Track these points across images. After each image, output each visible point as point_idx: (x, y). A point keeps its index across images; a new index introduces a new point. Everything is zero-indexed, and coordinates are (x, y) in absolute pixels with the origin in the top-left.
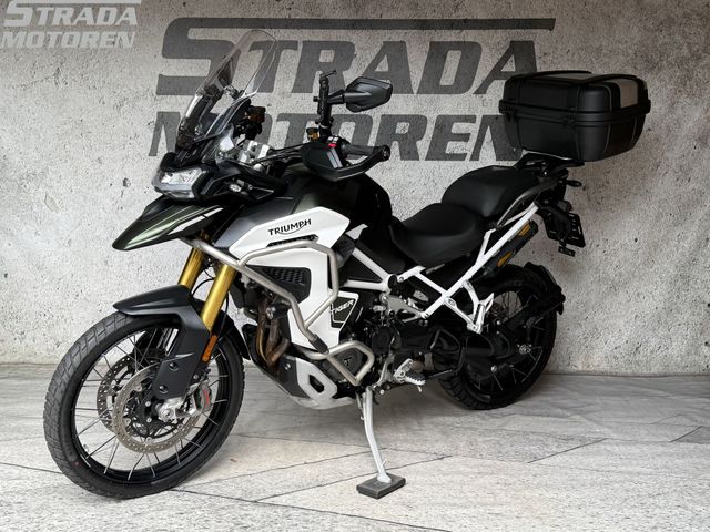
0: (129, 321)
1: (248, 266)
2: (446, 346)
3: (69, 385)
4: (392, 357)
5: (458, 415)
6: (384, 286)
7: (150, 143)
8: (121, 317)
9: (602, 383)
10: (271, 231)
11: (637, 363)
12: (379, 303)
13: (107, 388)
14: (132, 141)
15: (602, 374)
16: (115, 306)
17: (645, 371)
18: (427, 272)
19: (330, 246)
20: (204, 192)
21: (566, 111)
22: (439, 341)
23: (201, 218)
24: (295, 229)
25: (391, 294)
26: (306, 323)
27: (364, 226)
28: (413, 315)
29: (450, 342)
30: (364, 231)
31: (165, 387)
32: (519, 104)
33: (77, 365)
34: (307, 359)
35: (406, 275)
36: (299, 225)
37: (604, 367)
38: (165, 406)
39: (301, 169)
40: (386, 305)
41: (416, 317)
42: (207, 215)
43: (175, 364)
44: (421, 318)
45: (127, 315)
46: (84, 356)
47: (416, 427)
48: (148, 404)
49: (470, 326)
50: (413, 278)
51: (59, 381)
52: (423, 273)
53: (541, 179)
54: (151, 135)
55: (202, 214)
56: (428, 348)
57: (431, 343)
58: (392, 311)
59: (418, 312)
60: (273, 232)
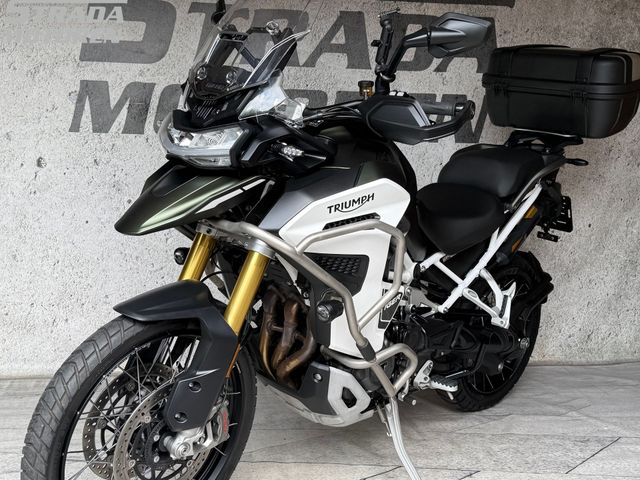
0: (138, 329)
1: (307, 254)
2: (464, 344)
3: (61, 421)
6: (408, 277)
7: (71, 117)
8: (127, 324)
9: (565, 374)
10: (330, 208)
11: (589, 351)
13: (96, 420)
14: (49, 114)
15: (558, 364)
16: (118, 309)
17: (598, 359)
18: (444, 260)
19: (395, 226)
20: (247, 157)
21: (576, 82)
22: (459, 340)
23: (239, 191)
24: (356, 205)
25: (413, 284)
26: (360, 324)
28: (429, 309)
31: (182, 414)
32: (512, 77)
33: (73, 394)
34: (345, 368)
35: (427, 263)
36: (361, 201)
37: (559, 356)
38: (180, 439)
39: (337, 134)
40: (408, 299)
41: (433, 312)
42: (246, 188)
43: (195, 383)
44: (439, 313)
45: (135, 321)
46: (82, 380)
48: (156, 438)
49: (496, 321)
50: (433, 267)
51: (47, 417)
53: (544, 157)
54: (73, 108)
55: (241, 187)
56: (450, 347)
57: (453, 341)
58: (414, 306)
59: (435, 306)
60: (333, 209)
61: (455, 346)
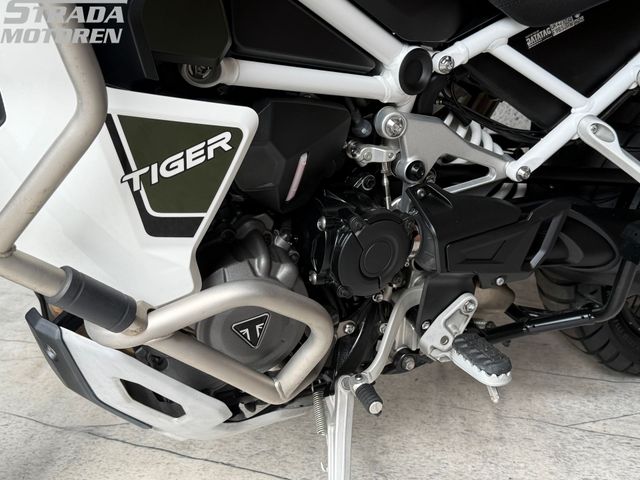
2: (576, 254)
4: (416, 293)
5: (590, 392)
6: (386, 85)
12: (376, 139)
18: (531, 42)
22: (558, 243)
29: (590, 244)
35: (461, 52)
41: (491, 178)
44: (508, 180)
47: (488, 427)
50: (485, 61)
52: (516, 42)
57: (533, 252)
58: (416, 164)
59: (500, 164)
61: (545, 262)
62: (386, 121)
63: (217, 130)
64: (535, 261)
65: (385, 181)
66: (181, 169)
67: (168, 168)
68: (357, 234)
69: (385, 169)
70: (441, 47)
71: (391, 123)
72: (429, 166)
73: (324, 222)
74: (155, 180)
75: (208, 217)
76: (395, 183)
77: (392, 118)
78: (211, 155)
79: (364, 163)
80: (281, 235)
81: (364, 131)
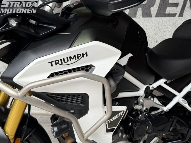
2: (179, 127)
6: (141, 93)
10: (51, 63)
12: (137, 104)
18: (168, 82)
24: (73, 60)
25: (145, 97)
26: (86, 136)
27: (130, 55)
30: (130, 58)
35: (155, 85)
36: (78, 57)
40: (142, 105)
41: (160, 110)
44: (164, 111)
50: (160, 87)
52: (166, 83)
56: (169, 131)
57: (171, 127)
58: (146, 109)
59: (162, 107)
60: (54, 63)
61: (173, 129)
62: (141, 100)
63: (120, 111)
64: (171, 129)
65: (139, 112)
66: (114, 119)
67: (112, 120)
68: (138, 127)
69: (139, 110)
70: (151, 85)
71: (142, 101)
72: (148, 109)
73: (131, 124)
74: (110, 122)
75: (116, 128)
76: (141, 113)
77: (142, 100)
78: (119, 116)
79: (136, 109)
80: (121, 127)
81: (135, 102)
